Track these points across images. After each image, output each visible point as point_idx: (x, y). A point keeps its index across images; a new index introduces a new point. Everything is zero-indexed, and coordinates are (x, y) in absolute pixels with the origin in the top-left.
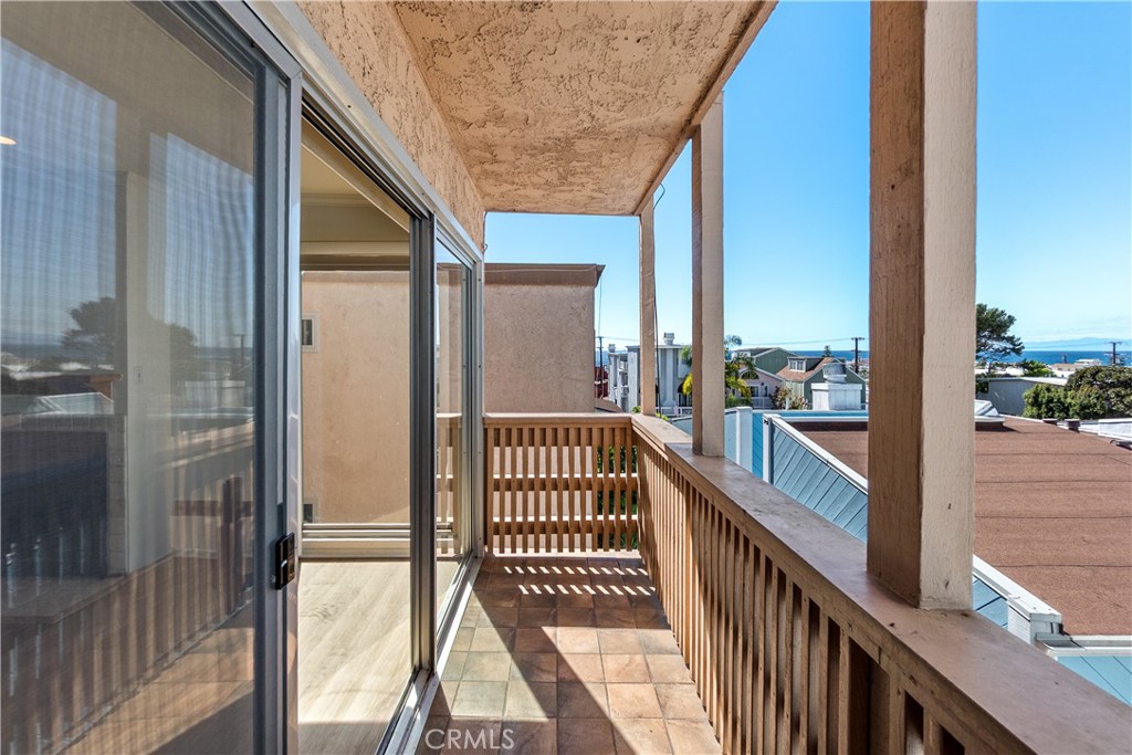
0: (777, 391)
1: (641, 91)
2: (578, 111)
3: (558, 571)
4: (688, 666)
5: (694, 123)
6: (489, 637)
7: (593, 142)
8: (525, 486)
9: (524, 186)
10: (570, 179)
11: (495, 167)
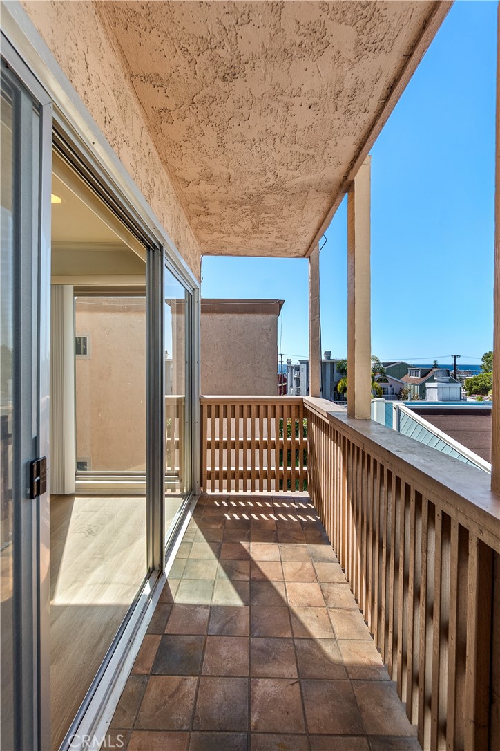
0: (401, 391)
1: (311, 152)
2: (266, 170)
3: (252, 505)
4: (344, 571)
5: (350, 179)
6: (203, 549)
7: (276, 197)
8: (229, 446)
9: (228, 234)
10: (261, 228)
11: (207, 219)
